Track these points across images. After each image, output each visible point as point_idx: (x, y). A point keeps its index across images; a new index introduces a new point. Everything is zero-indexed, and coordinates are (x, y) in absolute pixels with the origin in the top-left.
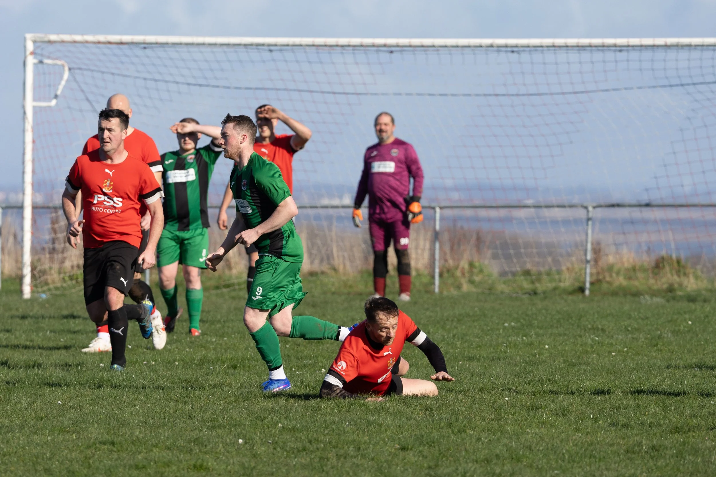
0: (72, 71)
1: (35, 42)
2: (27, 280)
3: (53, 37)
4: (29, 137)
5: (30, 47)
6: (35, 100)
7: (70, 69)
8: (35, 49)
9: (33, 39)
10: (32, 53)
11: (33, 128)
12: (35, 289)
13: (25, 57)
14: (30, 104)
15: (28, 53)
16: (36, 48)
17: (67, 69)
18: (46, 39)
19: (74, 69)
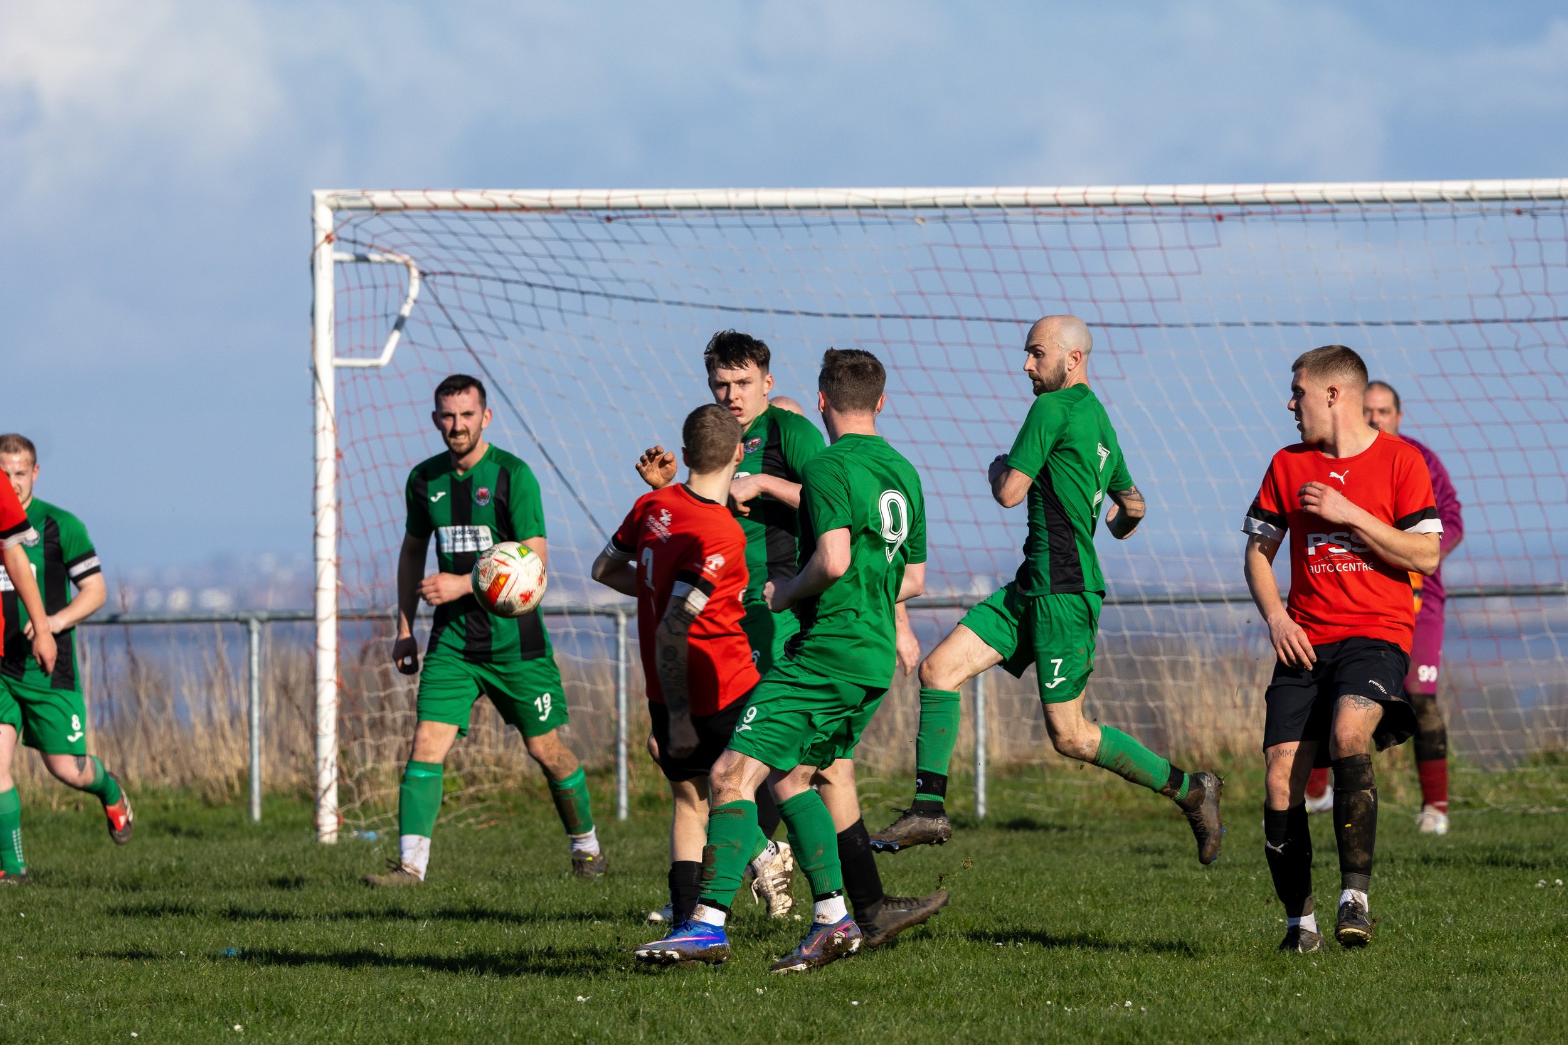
0: (429, 278)
1: (337, 209)
2: (330, 801)
3: (382, 198)
4: (326, 445)
5: (325, 221)
6: (338, 354)
7: (423, 274)
8: (335, 229)
9: (333, 202)
10: (329, 239)
11: (337, 423)
12: (349, 821)
13: (315, 249)
14: (326, 362)
15: (321, 237)
16: (339, 224)
17: (415, 273)
18: (365, 202)
19: (434, 274)
